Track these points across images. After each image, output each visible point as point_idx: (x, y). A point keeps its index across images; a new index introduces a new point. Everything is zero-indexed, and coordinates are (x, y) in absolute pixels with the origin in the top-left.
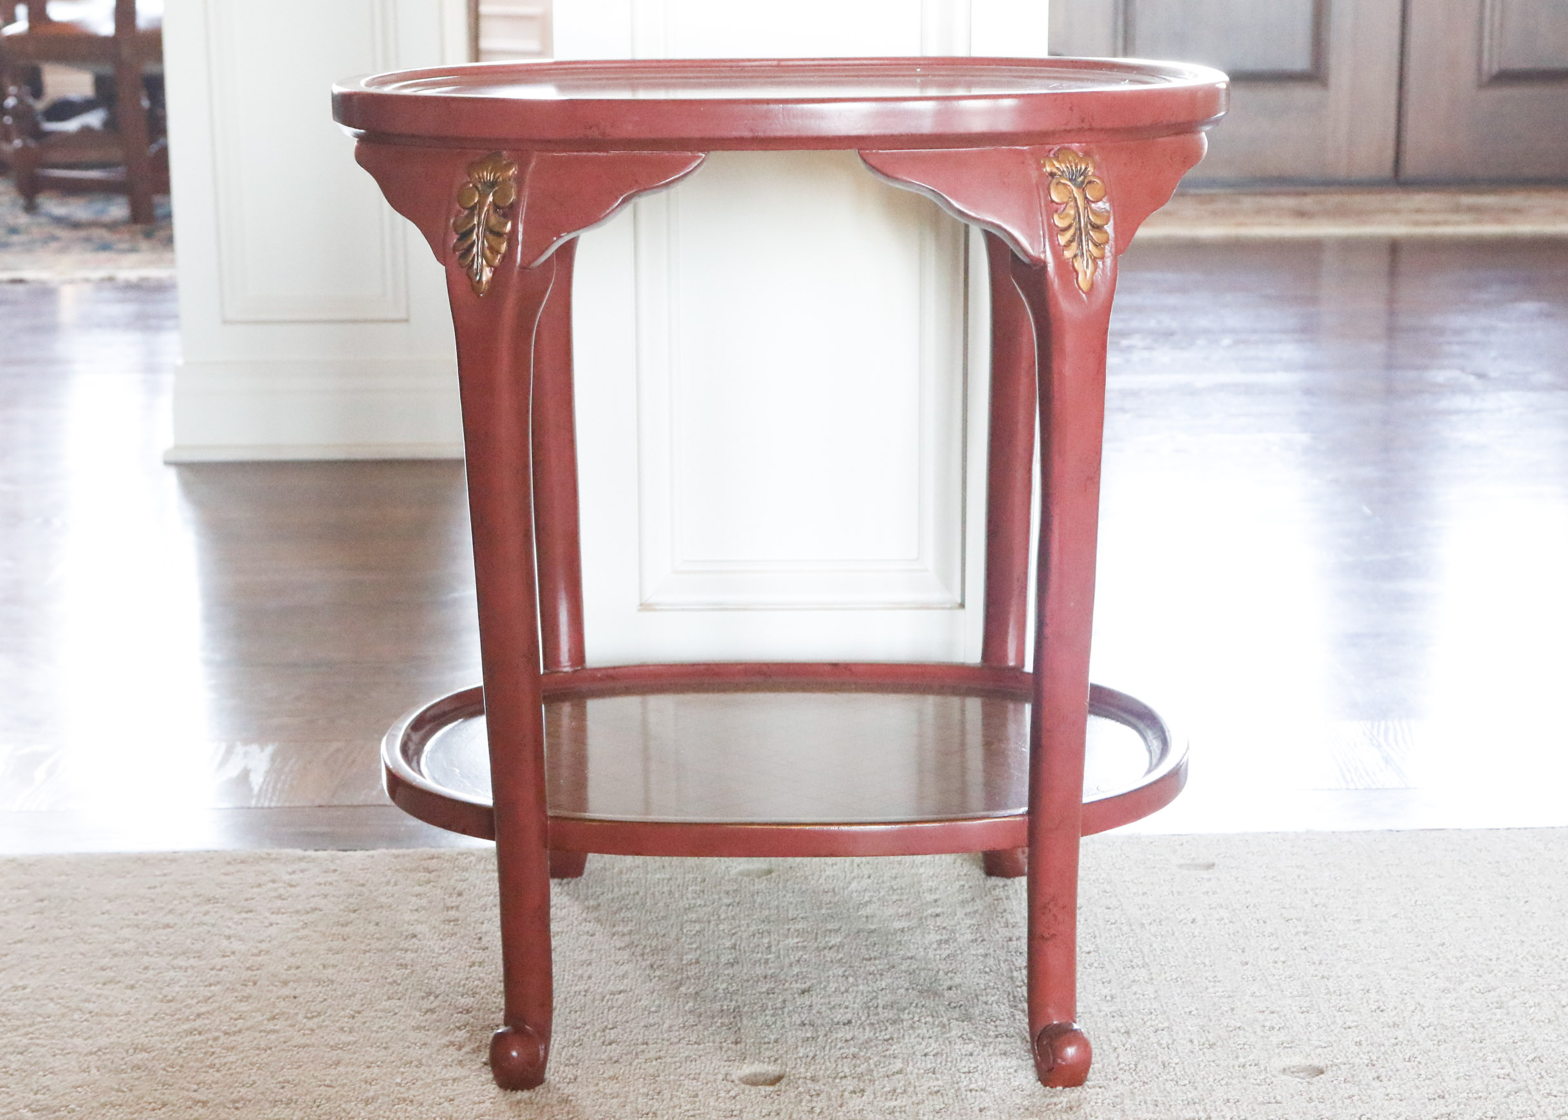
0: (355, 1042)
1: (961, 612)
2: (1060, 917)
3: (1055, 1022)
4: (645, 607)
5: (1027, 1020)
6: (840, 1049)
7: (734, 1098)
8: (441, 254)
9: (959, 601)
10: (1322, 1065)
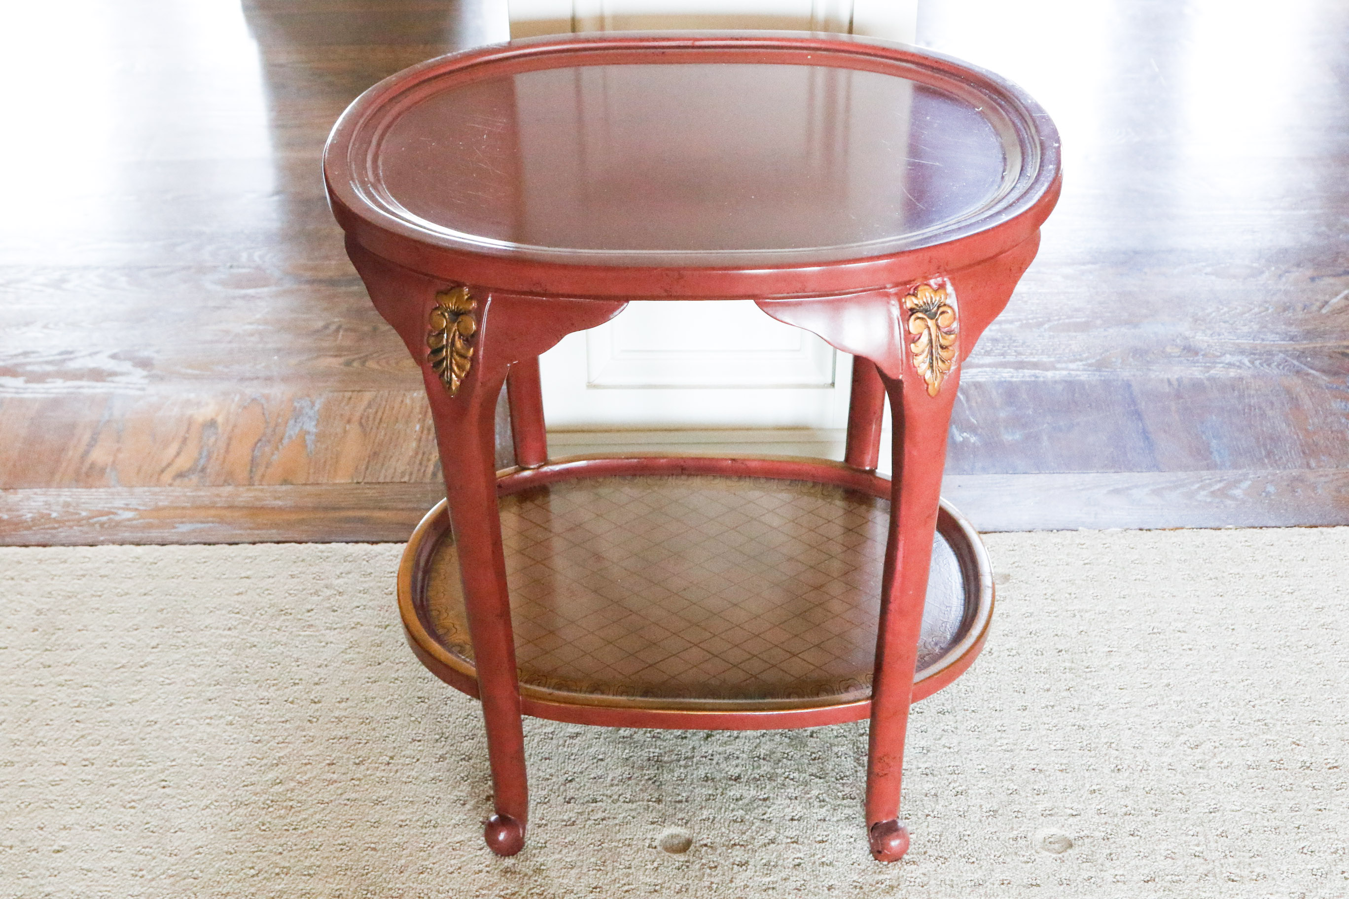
0: (391, 796)
1: (831, 390)
2: (892, 764)
3: (884, 821)
4: (591, 386)
5: (865, 778)
6: (733, 810)
7: (657, 868)
8: (419, 360)
9: (830, 382)
10: (1071, 836)
